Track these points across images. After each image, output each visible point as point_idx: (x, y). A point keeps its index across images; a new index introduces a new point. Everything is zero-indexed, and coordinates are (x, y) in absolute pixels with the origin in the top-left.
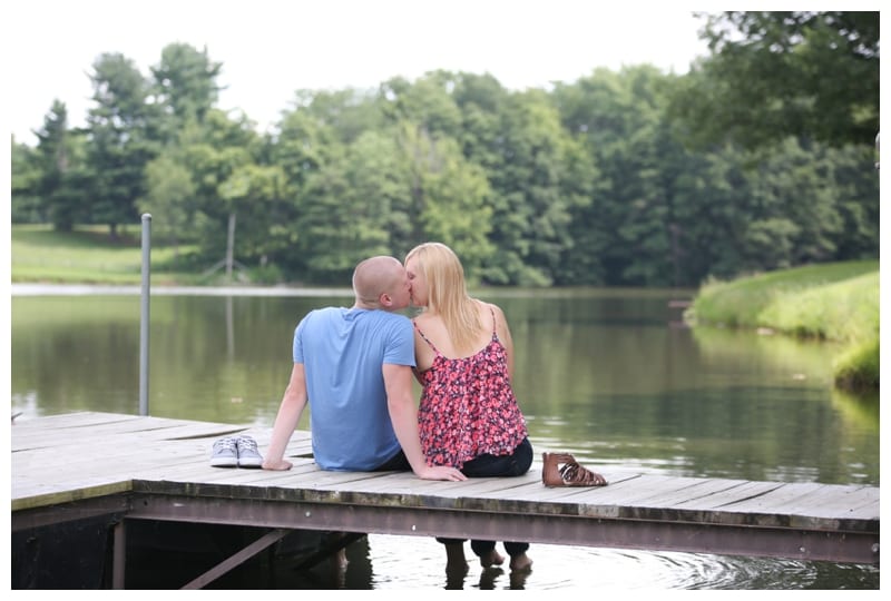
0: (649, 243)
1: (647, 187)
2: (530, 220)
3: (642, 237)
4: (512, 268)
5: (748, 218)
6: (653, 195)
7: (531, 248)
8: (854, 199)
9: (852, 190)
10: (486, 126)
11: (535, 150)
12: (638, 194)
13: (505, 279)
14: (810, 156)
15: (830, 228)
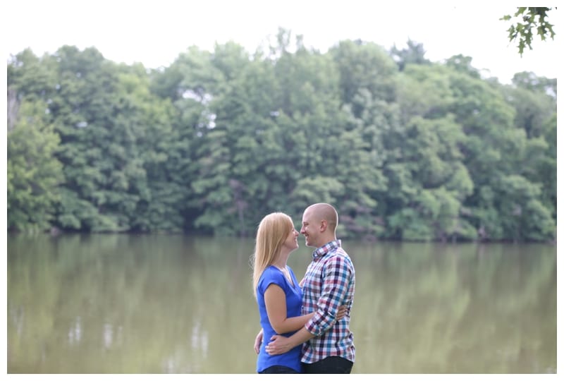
0: (213, 196)
1: (213, 146)
2: (107, 173)
3: (208, 190)
4: (85, 215)
5: (297, 175)
6: (217, 154)
7: (108, 198)
8: (399, 161)
9: (397, 153)
10: (74, 90)
11: (116, 112)
12: (207, 153)
13: (77, 224)
14: (359, 122)
15: (373, 186)
